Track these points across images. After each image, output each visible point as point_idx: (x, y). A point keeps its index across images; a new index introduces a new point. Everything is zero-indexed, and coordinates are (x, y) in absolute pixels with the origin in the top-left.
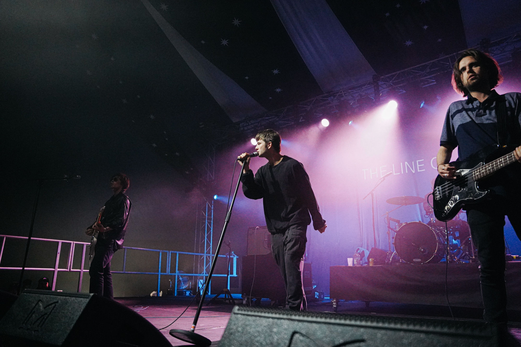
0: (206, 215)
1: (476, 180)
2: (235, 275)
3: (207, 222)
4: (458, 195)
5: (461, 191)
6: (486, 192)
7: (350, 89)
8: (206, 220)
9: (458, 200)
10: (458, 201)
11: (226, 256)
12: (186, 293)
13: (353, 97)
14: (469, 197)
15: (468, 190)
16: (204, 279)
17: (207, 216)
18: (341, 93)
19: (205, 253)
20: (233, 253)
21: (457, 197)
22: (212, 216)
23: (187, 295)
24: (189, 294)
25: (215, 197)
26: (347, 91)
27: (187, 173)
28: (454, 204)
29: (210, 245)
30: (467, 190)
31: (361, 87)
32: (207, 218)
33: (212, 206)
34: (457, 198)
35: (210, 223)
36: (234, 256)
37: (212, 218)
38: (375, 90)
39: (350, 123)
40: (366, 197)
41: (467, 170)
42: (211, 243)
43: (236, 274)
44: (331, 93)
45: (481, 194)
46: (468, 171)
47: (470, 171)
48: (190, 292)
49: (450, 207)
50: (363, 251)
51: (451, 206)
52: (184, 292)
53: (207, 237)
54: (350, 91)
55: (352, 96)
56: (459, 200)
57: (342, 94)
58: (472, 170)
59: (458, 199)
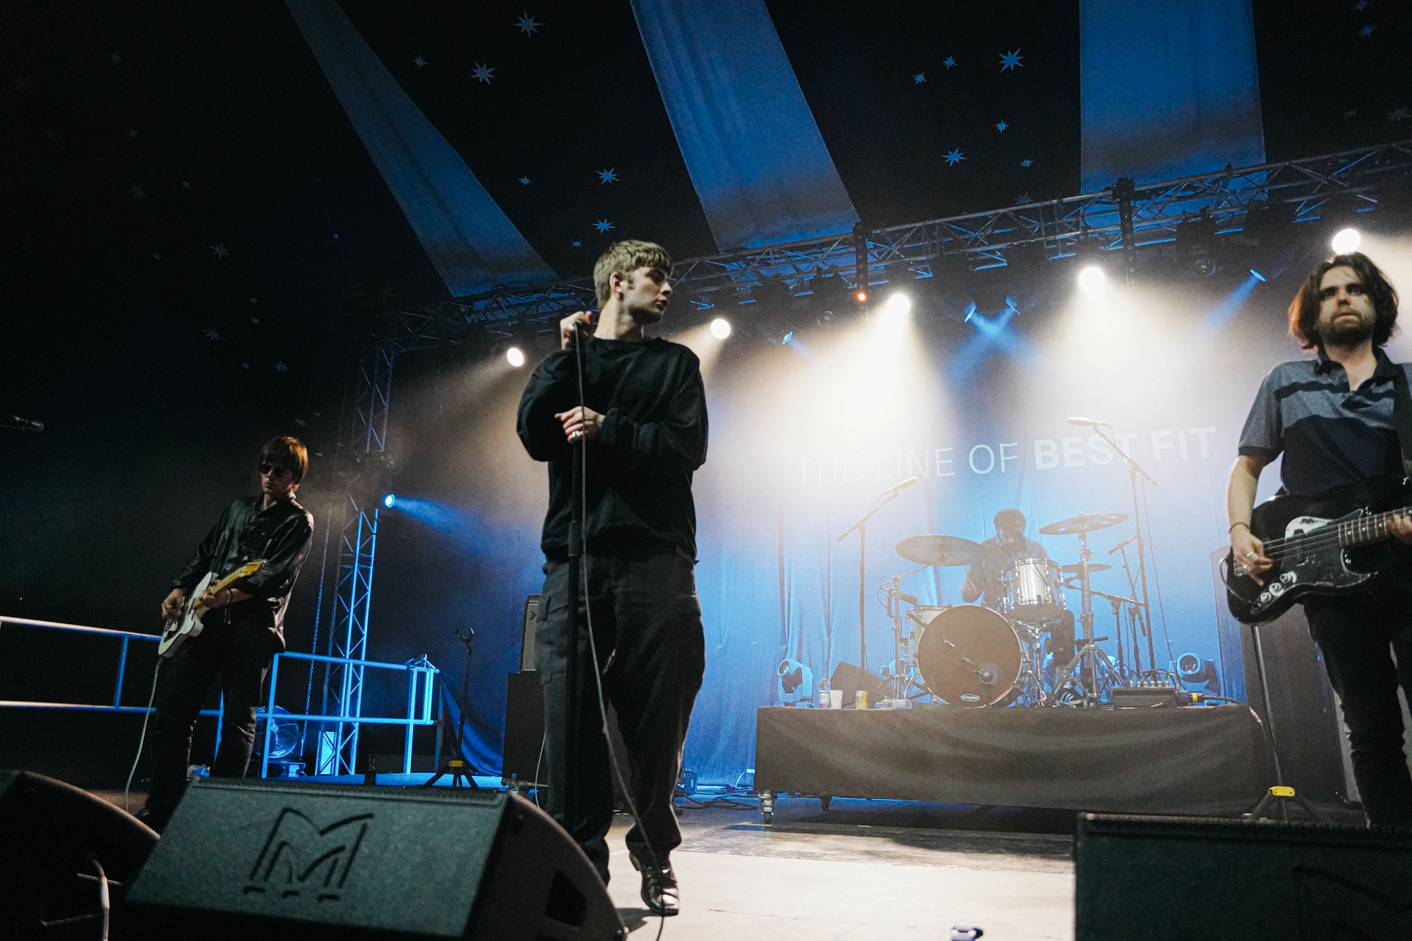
0: (355, 548)
1: (1344, 546)
2: (427, 720)
3: (358, 568)
4: (1296, 572)
5: (1303, 564)
6: (1369, 575)
7: (792, 249)
8: (356, 563)
9: (1293, 584)
10: (1294, 586)
11: (408, 668)
12: (288, 772)
13: (798, 270)
14: (1325, 581)
15: (1322, 565)
16: (341, 730)
17: (358, 552)
18: (768, 257)
19: (348, 657)
20: (425, 659)
21: (1292, 576)
22: (371, 554)
23: (290, 775)
24: (298, 772)
25: (389, 501)
26: (783, 253)
27: (301, 422)
28: (1282, 590)
29: (362, 635)
30: (1319, 565)
31: (820, 249)
32: (357, 557)
33: (373, 526)
34: (1292, 578)
35: (365, 572)
36: (427, 666)
37: (373, 560)
38: (857, 259)
39: (786, 338)
40: (847, 534)
41: (1323, 520)
42: (363, 629)
43: (431, 719)
44: (741, 253)
45: (1355, 579)
46: (1325, 524)
47: (1329, 524)
48: (301, 766)
49: (1273, 596)
50: (799, 671)
51: (1275, 594)
52: (284, 768)
53: (354, 612)
54: (789, 253)
55: (795, 268)
56: (1296, 583)
57: (770, 259)
58: (1337, 523)
59: (1294, 580)
